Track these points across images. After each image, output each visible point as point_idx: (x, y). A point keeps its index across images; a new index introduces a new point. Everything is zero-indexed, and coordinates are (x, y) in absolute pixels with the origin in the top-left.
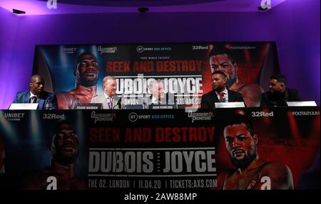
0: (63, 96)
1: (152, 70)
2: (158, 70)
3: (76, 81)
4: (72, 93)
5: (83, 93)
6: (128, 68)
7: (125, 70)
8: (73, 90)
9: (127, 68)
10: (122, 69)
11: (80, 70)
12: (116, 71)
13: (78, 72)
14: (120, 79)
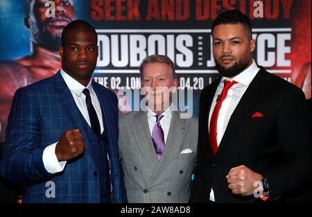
0: (9, 70)
1: (187, 15)
2: (199, 17)
3: (32, 39)
4: (26, 63)
5: (47, 63)
6: (137, 13)
7: (130, 15)
8: (27, 58)
9: (135, 12)
10: (124, 13)
11: (38, 15)
12: (113, 18)
13: (32, 19)
14: (119, 34)
